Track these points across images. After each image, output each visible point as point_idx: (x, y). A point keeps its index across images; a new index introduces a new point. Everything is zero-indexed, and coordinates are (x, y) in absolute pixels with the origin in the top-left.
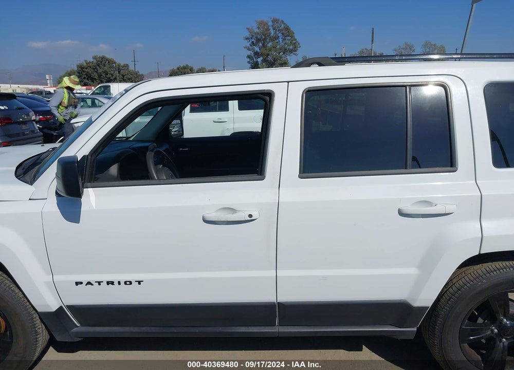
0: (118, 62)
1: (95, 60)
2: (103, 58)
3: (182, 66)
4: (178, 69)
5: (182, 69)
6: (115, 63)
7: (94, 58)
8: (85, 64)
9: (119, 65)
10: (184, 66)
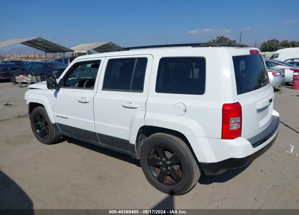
0: (230, 39)
1: (218, 39)
2: (222, 37)
3: (271, 40)
4: (268, 42)
5: (271, 42)
6: (228, 39)
7: (218, 38)
8: (212, 41)
9: (231, 41)
10: (272, 40)
